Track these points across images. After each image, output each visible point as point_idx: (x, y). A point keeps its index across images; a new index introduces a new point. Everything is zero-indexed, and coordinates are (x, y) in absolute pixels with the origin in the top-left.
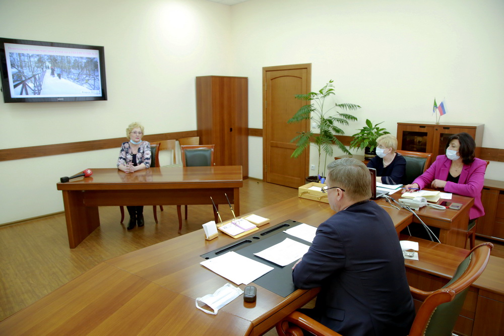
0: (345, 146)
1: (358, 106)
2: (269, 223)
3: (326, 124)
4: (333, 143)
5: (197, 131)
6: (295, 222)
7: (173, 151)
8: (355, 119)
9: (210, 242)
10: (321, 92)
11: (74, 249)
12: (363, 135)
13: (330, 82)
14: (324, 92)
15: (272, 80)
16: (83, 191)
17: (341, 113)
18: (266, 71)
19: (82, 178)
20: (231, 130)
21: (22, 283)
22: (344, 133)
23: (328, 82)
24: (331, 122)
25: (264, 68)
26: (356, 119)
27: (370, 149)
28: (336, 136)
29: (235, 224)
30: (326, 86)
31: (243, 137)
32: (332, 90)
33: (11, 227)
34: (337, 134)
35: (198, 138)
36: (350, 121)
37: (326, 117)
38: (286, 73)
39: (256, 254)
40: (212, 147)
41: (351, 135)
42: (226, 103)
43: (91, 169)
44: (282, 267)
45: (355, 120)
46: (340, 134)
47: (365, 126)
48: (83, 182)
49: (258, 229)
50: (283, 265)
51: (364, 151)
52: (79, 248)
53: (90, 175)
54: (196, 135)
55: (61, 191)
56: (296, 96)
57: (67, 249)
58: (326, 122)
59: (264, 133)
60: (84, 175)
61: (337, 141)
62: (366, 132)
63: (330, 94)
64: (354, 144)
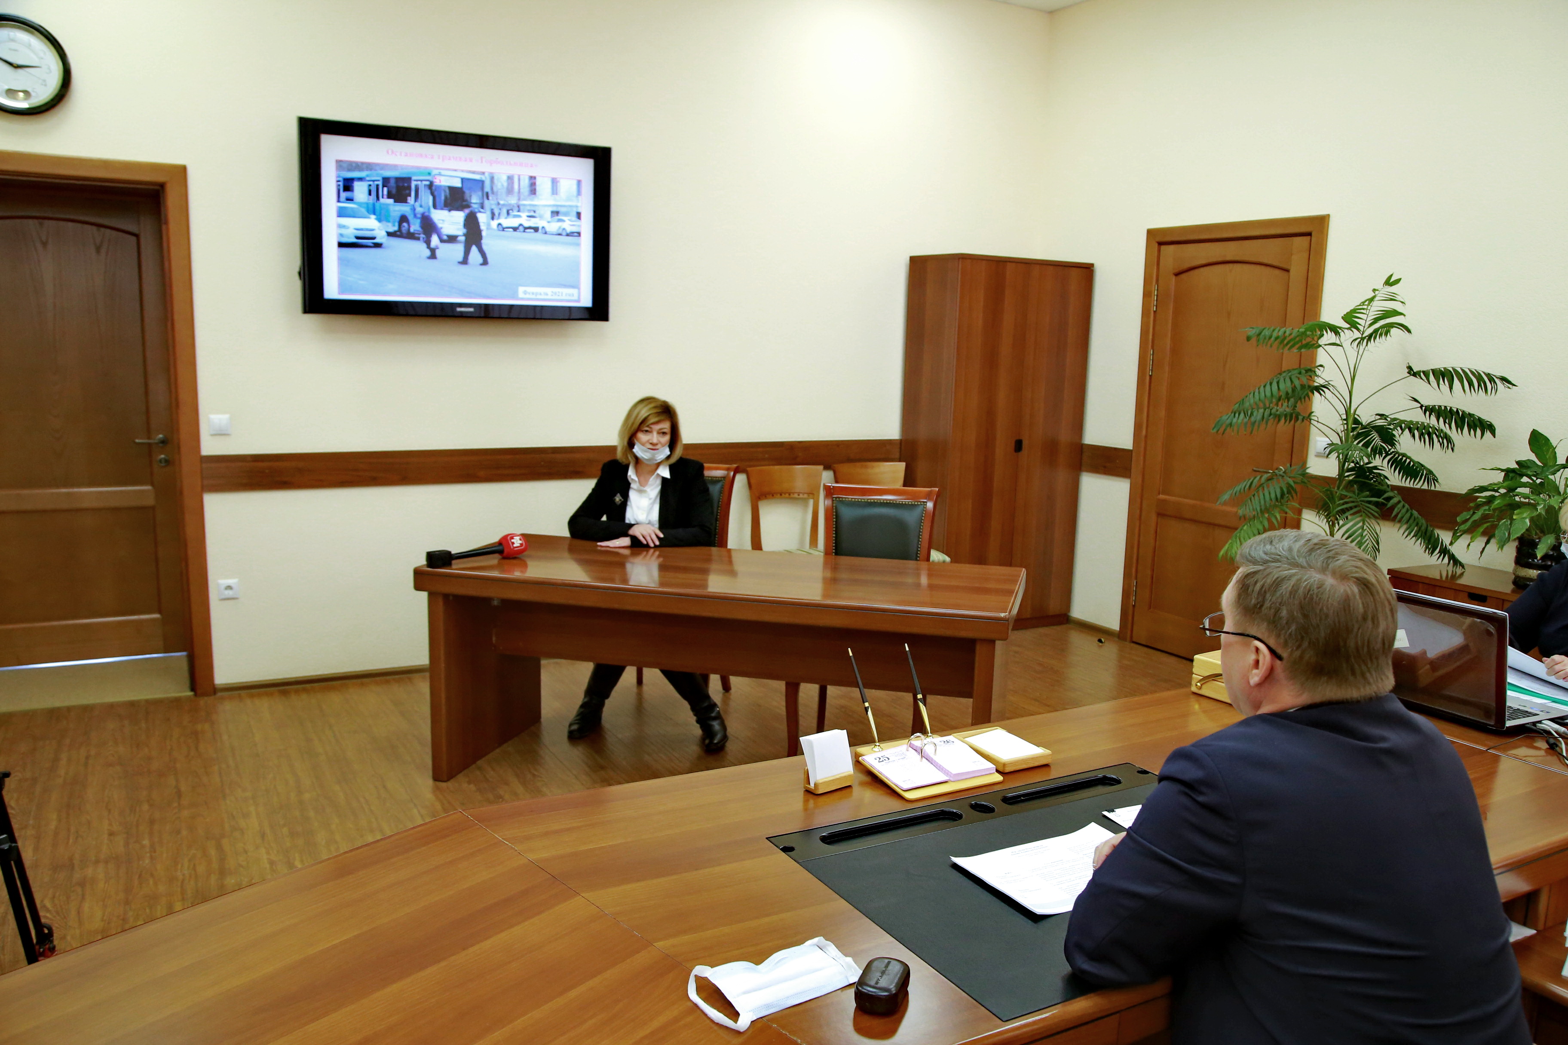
0: (1437, 532)
1: (1504, 379)
2: (1047, 766)
3: (1366, 445)
4: (1386, 514)
5: (901, 440)
6: (1145, 772)
7: (811, 502)
8: (1486, 427)
9: (822, 799)
10: (1351, 319)
11: (444, 785)
12: (1511, 490)
13: (1389, 282)
14: (1364, 320)
15: (1177, 275)
16: (495, 603)
17: (1425, 403)
18: (1160, 244)
19: (494, 560)
20: (1019, 446)
21: (272, 863)
22: (1435, 480)
23: (1379, 284)
24: (1387, 437)
25: (1151, 233)
26: (1491, 428)
27: (1534, 545)
28: (1400, 490)
29: (921, 752)
30: (1371, 300)
31: (1061, 476)
32: (1396, 313)
33: (285, 693)
34: (1408, 483)
35: (903, 465)
36: (1462, 438)
37: (1366, 416)
38: (1230, 250)
39: (962, 862)
40: (928, 496)
41: (1463, 491)
42: (1006, 349)
43: (525, 536)
44: (1036, 918)
45: (1488, 434)
46: (1420, 484)
47: (1523, 458)
48: (495, 574)
49: (999, 778)
50: (1039, 910)
51: (1514, 554)
52: (462, 784)
53: (521, 552)
54: (897, 456)
55: (424, 595)
56: (1251, 332)
57: (425, 783)
58: (1367, 434)
59: (1136, 468)
60: (500, 552)
61: (1402, 509)
62: (1525, 479)
63: (1394, 331)
64: (1468, 524)
